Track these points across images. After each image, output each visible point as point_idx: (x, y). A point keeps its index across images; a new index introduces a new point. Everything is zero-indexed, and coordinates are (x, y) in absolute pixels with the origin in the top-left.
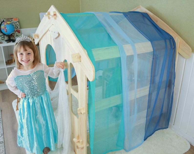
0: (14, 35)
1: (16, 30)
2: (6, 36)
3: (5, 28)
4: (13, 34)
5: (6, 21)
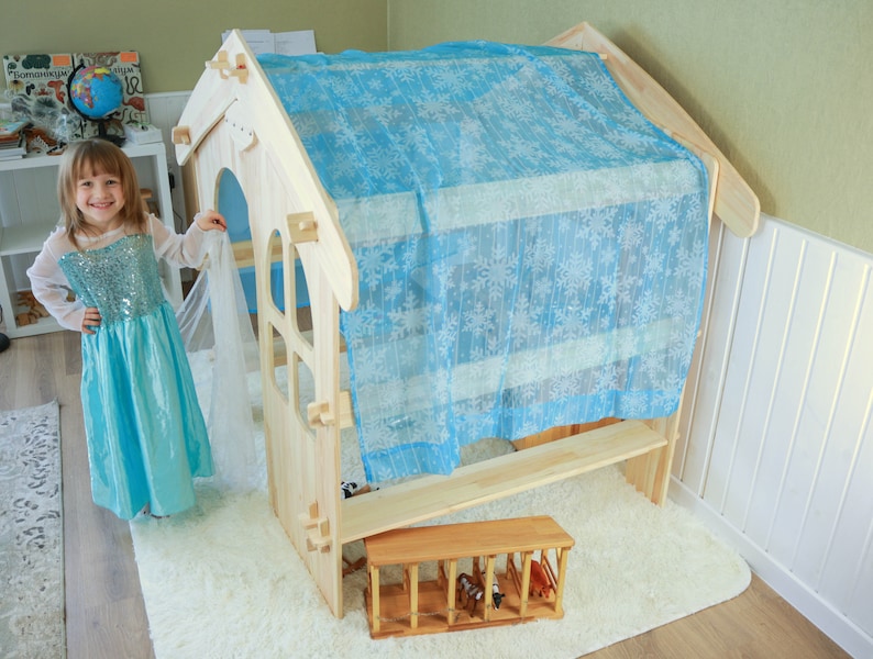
0: (120, 118)
1: (127, 98)
2: (89, 122)
3: (87, 93)
4: (117, 113)
5: (92, 63)
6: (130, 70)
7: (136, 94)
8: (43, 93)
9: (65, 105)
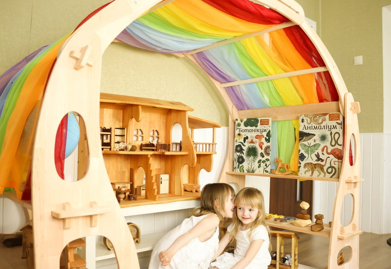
1: (330, 148)
5: (309, 122)
6: (335, 127)
7: (337, 146)
8: (252, 142)
9: (263, 151)
